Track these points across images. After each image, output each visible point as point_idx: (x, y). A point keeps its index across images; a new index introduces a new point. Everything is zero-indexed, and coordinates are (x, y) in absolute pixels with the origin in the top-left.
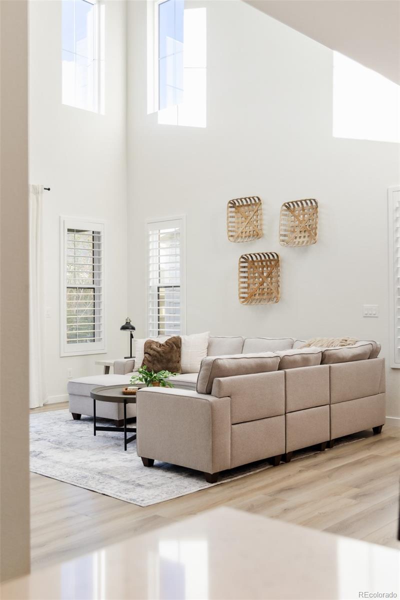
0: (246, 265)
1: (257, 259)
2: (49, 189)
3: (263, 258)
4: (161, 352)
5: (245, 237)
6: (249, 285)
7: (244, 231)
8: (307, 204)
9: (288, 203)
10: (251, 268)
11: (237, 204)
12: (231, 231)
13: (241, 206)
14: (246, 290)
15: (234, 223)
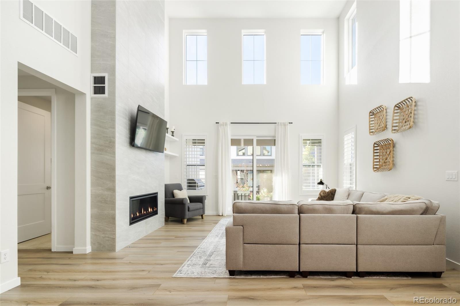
0: (378, 148)
1: (383, 144)
2: (292, 123)
3: (386, 143)
4: (323, 196)
5: (378, 131)
6: (380, 160)
7: (378, 128)
8: (409, 101)
9: (398, 104)
10: (381, 149)
11: (375, 113)
12: (372, 129)
13: (377, 113)
14: (378, 163)
15: (374, 124)
